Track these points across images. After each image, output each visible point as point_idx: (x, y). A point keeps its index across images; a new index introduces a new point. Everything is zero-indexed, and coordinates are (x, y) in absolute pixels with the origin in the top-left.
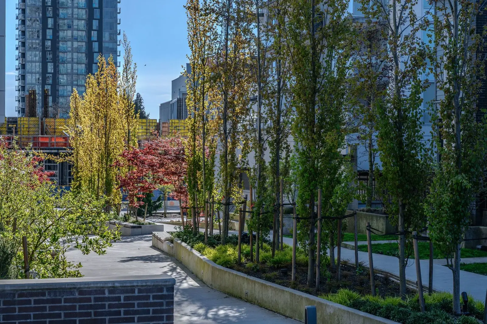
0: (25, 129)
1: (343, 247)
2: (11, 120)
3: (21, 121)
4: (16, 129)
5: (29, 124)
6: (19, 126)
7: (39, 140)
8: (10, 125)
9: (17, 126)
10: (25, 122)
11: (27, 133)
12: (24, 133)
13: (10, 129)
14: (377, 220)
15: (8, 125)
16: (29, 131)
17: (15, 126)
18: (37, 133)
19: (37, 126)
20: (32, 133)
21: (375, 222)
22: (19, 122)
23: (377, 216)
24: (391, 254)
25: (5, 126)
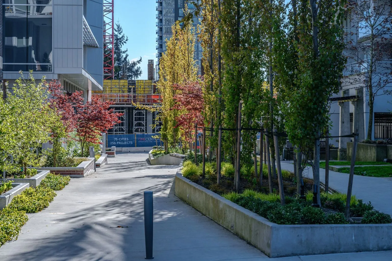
0: (141, 89)
1: (330, 170)
2: (131, 82)
3: (138, 83)
4: (134, 89)
5: (144, 85)
6: (137, 87)
7: (151, 98)
8: (130, 86)
9: (135, 87)
10: (141, 84)
11: (143, 92)
12: (141, 92)
13: (130, 89)
14: (370, 149)
15: (129, 86)
16: (144, 91)
17: (134, 87)
18: (150, 92)
19: (150, 87)
20: (147, 93)
21: (369, 151)
22: (137, 84)
23: (370, 146)
24: (361, 173)
25: (127, 87)
